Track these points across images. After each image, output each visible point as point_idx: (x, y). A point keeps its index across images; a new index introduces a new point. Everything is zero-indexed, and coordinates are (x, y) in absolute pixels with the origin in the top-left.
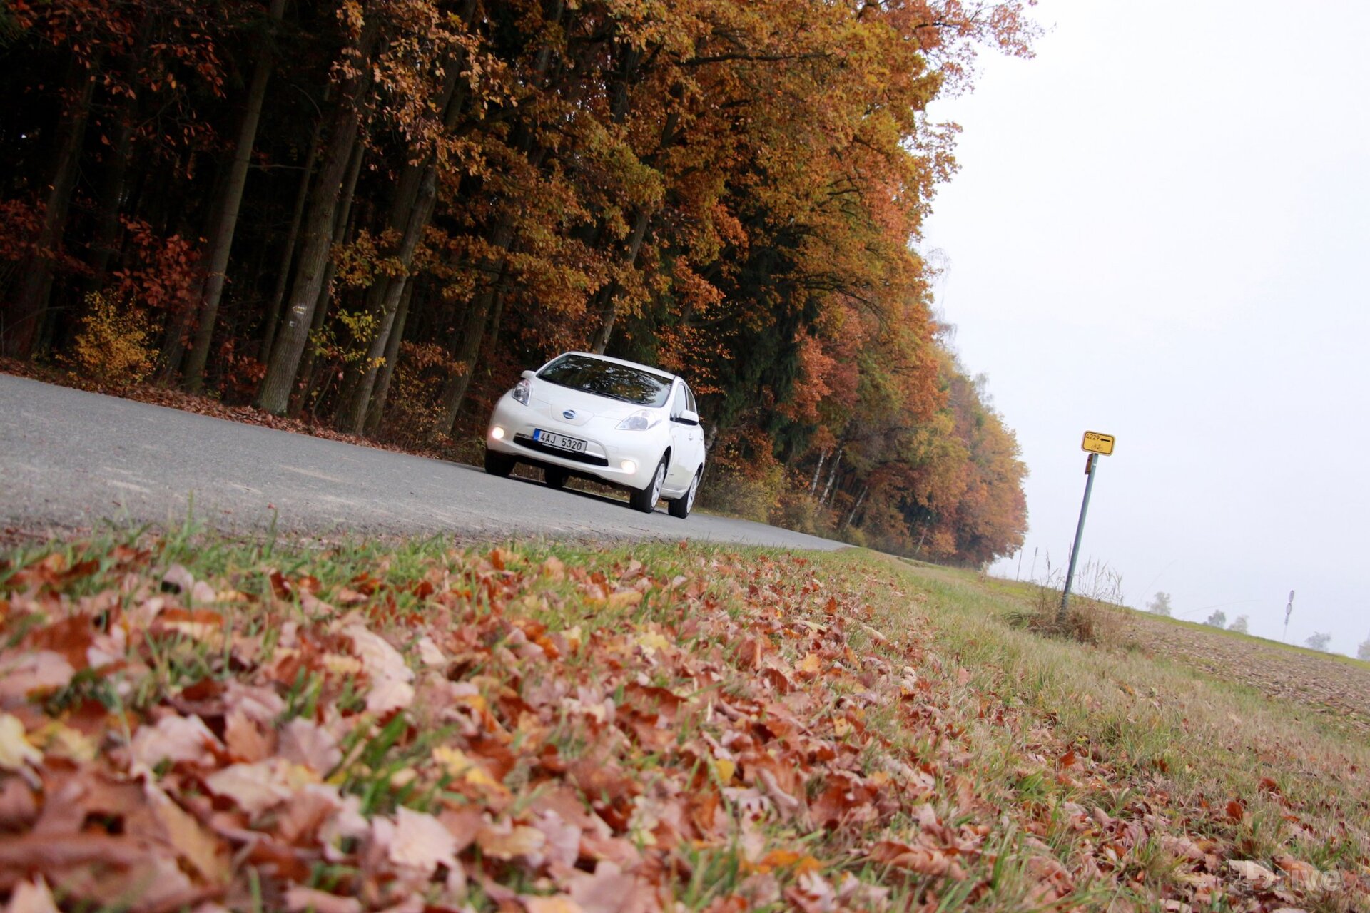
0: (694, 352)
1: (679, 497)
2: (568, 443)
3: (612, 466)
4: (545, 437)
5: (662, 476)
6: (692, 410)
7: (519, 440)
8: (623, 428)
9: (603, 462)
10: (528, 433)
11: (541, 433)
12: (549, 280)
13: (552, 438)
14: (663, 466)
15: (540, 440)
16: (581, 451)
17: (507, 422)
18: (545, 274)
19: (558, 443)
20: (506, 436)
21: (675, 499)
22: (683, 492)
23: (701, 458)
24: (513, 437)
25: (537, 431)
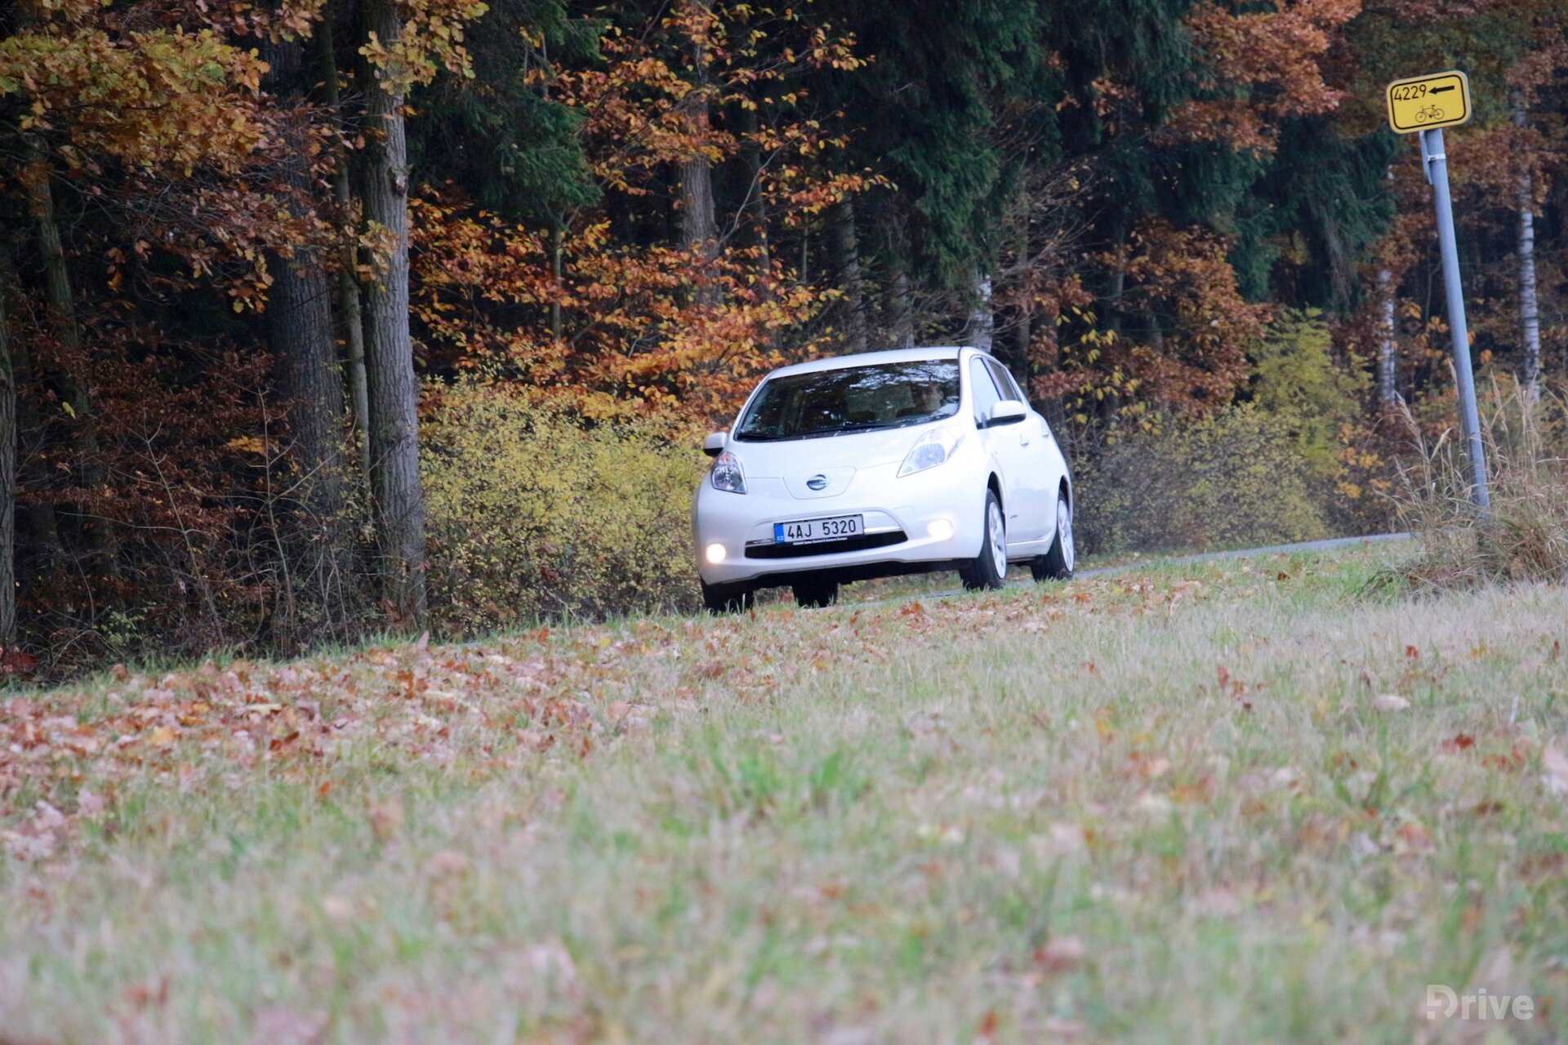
0: (739, 86)
1: (1044, 551)
2: (833, 528)
3: (915, 538)
4: (794, 531)
5: (999, 524)
6: (1011, 396)
7: (754, 551)
8: (910, 472)
9: (899, 537)
10: (765, 536)
11: (786, 528)
12: (114, 93)
13: (805, 529)
14: (993, 507)
15: (788, 539)
16: (858, 532)
17: (723, 530)
18: (95, 82)
19: (818, 534)
20: (731, 553)
21: (1039, 557)
22: (1047, 540)
23: (1058, 467)
24: (743, 552)
25: (778, 527)
